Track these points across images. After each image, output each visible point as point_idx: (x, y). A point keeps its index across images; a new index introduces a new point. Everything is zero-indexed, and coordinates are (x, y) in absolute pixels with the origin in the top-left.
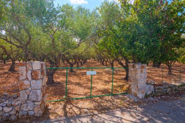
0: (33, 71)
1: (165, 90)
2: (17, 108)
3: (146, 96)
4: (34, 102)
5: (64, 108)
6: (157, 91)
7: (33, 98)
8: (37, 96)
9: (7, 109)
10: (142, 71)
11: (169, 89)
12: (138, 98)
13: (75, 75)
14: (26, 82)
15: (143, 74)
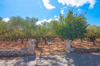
0: (32, 42)
1: (81, 50)
2: (28, 52)
3: (71, 52)
4: (32, 50)
5: (40, 54)
6: (76, 50)
7: (32, 49)
8: (33, 49)
9: (25, 52)
10: (68, 42)
11: (83, 50)
12: (67, 52)
13: (47, 45)
14: (30, 45)
15: (69, 44)
